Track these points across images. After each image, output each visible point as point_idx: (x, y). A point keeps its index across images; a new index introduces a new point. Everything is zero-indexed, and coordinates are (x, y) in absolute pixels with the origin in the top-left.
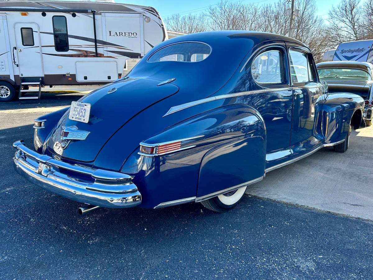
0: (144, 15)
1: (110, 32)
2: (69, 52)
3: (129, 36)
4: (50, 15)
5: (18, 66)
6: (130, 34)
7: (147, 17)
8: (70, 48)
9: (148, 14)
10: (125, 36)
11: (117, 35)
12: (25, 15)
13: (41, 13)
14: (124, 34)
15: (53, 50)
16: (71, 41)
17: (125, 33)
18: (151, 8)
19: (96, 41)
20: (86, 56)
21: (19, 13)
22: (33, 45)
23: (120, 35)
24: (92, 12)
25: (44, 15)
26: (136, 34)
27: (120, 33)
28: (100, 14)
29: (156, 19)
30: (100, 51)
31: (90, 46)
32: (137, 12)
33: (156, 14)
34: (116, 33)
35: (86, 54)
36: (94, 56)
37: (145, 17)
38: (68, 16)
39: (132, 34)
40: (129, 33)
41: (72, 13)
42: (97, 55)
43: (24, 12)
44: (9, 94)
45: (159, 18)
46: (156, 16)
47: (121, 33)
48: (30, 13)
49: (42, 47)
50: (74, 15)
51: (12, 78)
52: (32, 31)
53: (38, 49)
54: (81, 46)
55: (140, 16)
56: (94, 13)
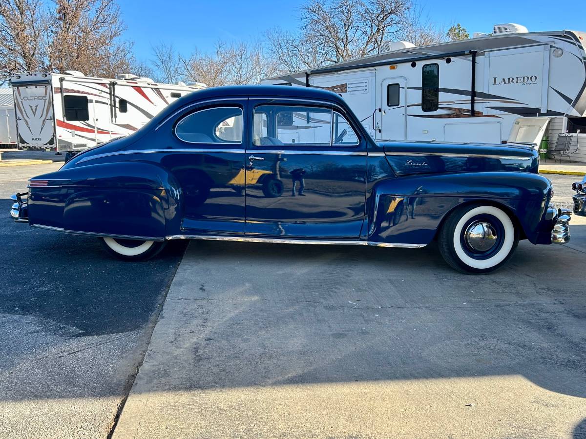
0: (551, 46)
1: (495, 79)
2: (438, 112)
3: (524, 82)
4: (420, 65)
5: (380, 131)
6: (526, 78)
7: (557, 48)
8: (439, 106)
9: (560, 44)
10: (517, 82)
11: (505, 83)
12: (393, 68)
13: (411, 63)
14: (515, 80)
15: (419, 110)
16: (442, 97)
17: (517, 78)
18: (567, 32)
19: (473, 94)
20: (458, 116)
21: (388, 67)
22: (398, 105)
23: (509, 83)
24: (471, 52)
25: (414, 65)
26: (536, 77)
27: (509, 79)
28: (483, 54)
29: (574, 49)
30: (478, 108)
31: (464, 102)
32: (541, 43)
33: (574, 41)
34: (504, 79)
35: (458, 114)
36: (469, 116)
37: (554, 49)
38: (441, 63)
39: (528, 78)
40: (524, 78)
41: (446, 58)
42: (473, 113)
43: (393, 64)
45: (581, 47)
46: (574, 44)
47: (511, 79)
48: (399, 65)
49: (408, 106)
50: (448, 61)
52: (399, 88)
53: (402, 110)
54: (453, 103)
55: (544, 49)
56: (474, 54)
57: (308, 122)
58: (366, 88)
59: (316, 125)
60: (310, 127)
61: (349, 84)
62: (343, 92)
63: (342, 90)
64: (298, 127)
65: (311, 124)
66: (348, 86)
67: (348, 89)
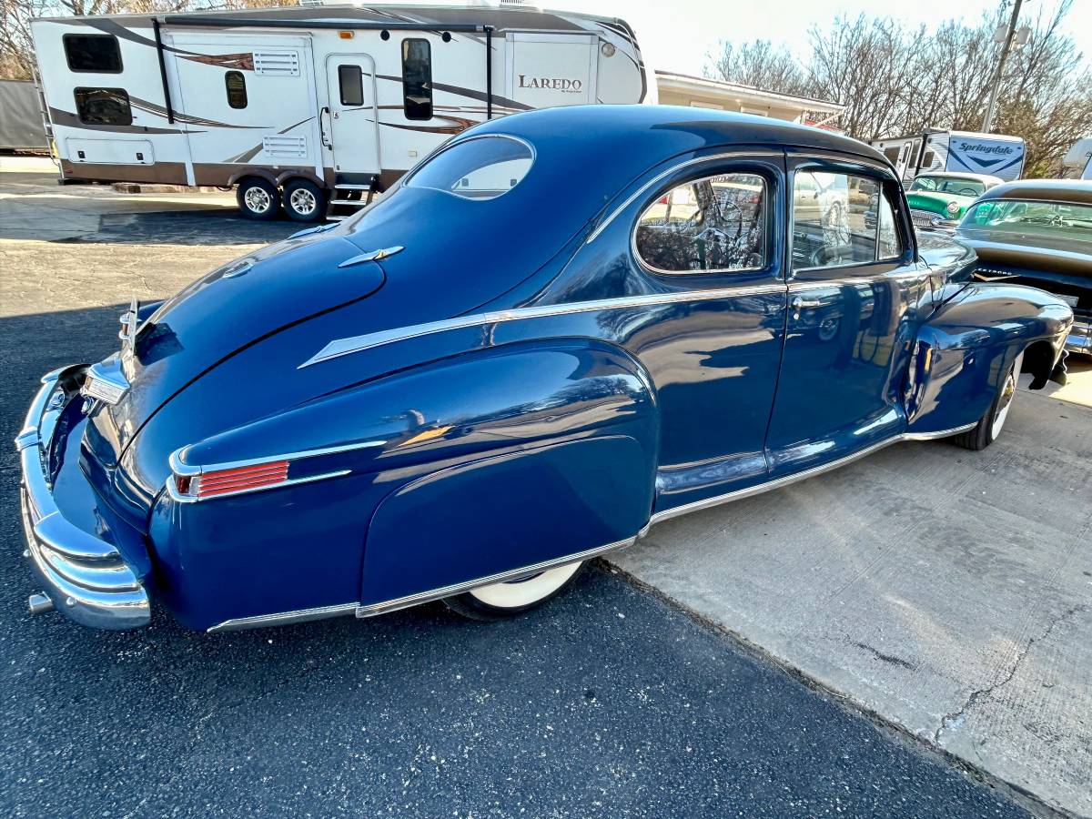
0: (600, 39)
1: (522, 77)
2: (433, 123)
3: (563, 87)
4: (397, 37)
5: (330, 148)
6: (566, 82)
7: (607, 43)
8: (435, 113)
9: (611, 37)
10: (554, 87)
11: (537, 86)
12: (347, 36)
13: (380, 32)
14: (551, 84)
15: (400, 117)
16: (438, 98)
17: (554, 81)
18: (620, 21)
19: (490, 98)
21: (334, 33)
22: (362, 104)
23: (543, 86)
24: (485, 29)
25: (385, 36)
26: (580, 84)
27: (543, 81)
28: (503, 35)
29: (628, 47)
31: (476, 110)
32: (586, 32)
33: (628, 36)
34: (535, 80)
35: (467, 128)
37: (604, 43)
38: (435, 40)
39: (569, 81)
40: (564, 82)
41: (443, 32)
43: (346, 30)
44: (314, 206)
45: (636, 46)
46: (630, 41)
47: (545, 82)
48: (359, 34)
49: (379, 108)
50: (447, 38)
51: (320, 174)
52: (361, 73)
53: (370, 114)
54: (457, 109)
55: (592, 41)
56: (489, 33)
57: (171, 121)
58: (296, 66)
59: (191, 127)
60: (179, 132)
61: (256, 55)
62: (244, 68)
63: (242, 64)
64: (146, 130)
65: (180, 126)
66: (255, 59)
67: (256, 65)
